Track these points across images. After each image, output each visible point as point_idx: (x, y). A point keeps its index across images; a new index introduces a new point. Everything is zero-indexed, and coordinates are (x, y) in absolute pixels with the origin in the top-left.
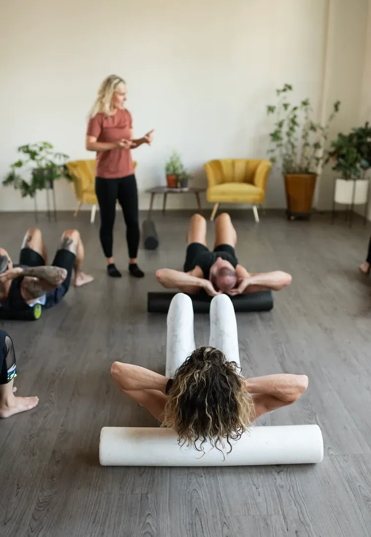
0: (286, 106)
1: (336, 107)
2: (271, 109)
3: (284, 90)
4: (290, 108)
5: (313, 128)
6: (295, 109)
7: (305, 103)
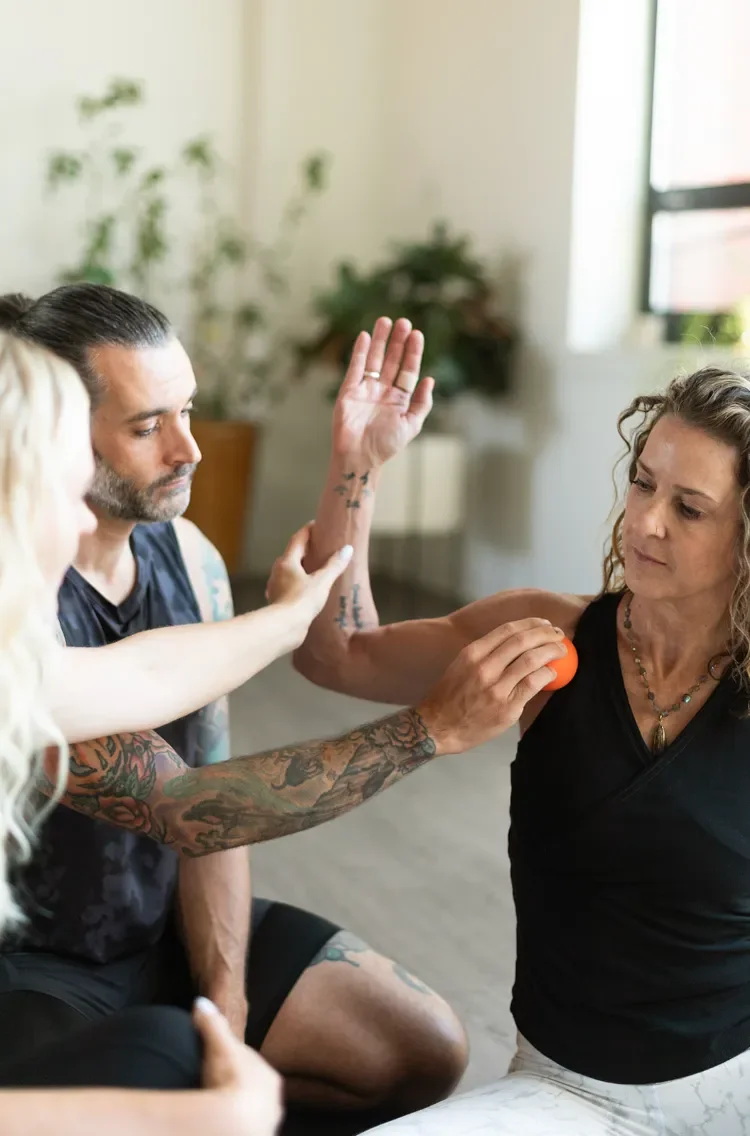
0: (124, 160)
1: (314, 172)
2: (63, 168)
3: (110, 101)
4: (140, 168)
5: (233, 250)
6: (155, 177)
7: (198, 153)
